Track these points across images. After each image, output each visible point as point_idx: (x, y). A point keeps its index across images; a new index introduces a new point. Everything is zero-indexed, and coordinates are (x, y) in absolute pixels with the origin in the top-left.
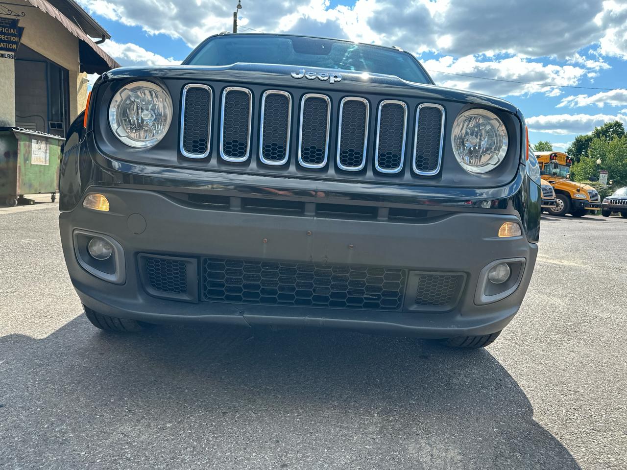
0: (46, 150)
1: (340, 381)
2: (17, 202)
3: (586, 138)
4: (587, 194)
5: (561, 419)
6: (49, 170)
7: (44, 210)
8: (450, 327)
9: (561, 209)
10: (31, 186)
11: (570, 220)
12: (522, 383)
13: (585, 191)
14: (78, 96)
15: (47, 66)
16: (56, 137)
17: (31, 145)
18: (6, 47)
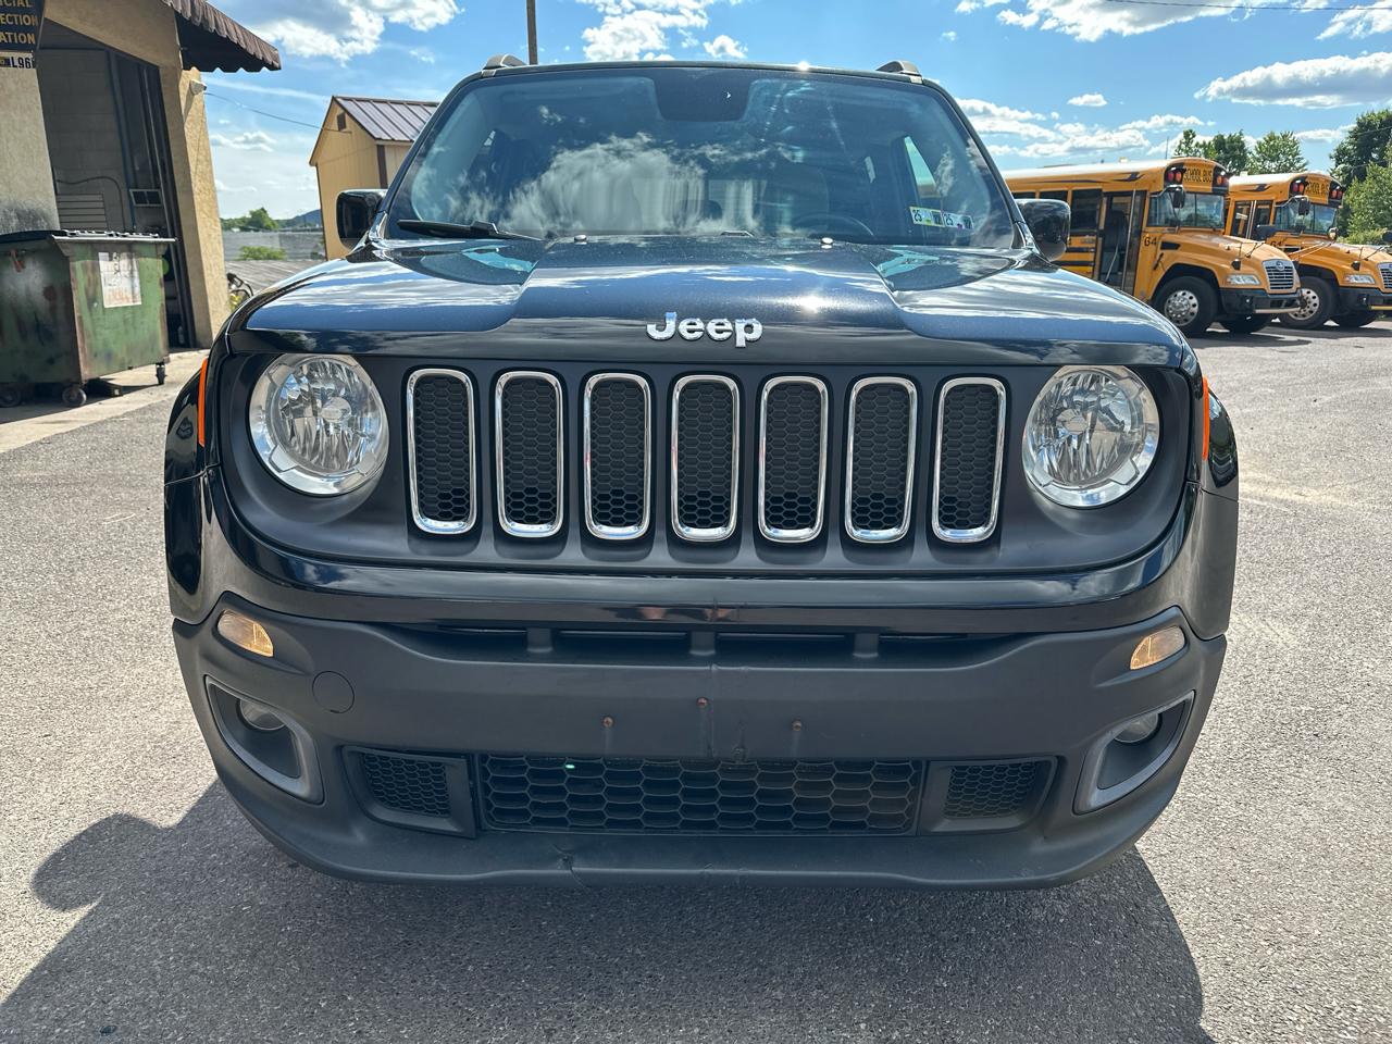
0: (132, 272)
1: (788, 924)
2: (84, 396)
3: (1384, 117)
4: (1376, 273)
5: (1262, 1022)
6: (143, 315)
7: (142, 411)
8: (1019, 875)
9: (1311, 312)
10: (109, 356)
11: (1332, 341)
12: (1187, 915)
13: (1373, 267)
14: (186, 124)
15: (109, 59)
16: (150, 238)
17: (98, 265)
18: (13, 40)
